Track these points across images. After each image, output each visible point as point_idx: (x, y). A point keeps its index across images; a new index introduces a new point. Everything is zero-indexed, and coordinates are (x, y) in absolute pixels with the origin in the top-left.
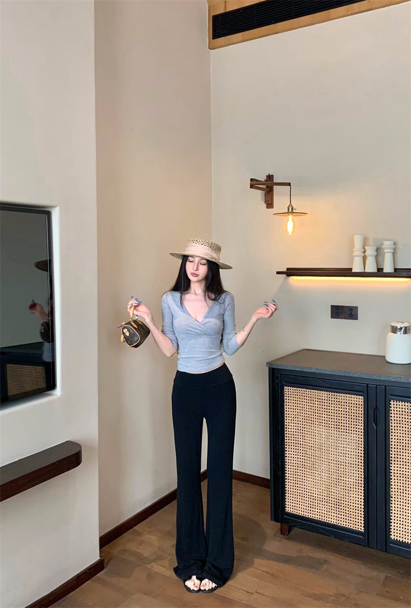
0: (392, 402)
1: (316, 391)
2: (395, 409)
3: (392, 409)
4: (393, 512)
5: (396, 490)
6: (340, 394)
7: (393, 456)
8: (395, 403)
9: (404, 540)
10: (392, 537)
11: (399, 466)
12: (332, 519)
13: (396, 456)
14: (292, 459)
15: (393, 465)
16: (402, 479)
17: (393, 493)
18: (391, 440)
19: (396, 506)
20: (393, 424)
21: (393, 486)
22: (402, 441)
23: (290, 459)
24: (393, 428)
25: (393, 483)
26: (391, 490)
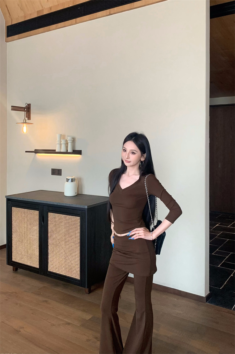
0: (49, 213)
1: (23, 209)
2: (50, 216)
3: (49, 216)
4: (49, 259)
5: (51, 250)
6: (32, 210)
7: (49, 236)
8: (50, 214)
9: (53, 271)
10: (49, 270)
11: (52, 240)
12: (29, 264)
13: (51, 236)
14: (15, 238)
15: (49, 240)
16: (53, 245)
17: (50, 251)
18: (49, 229)
19: (51, 257)
20: (49, 222)
21: (49, 249)
22: (53, 230)
23: (14, 238)
24: (49, 224)
25: (49, 247)
26: (49, 250)
